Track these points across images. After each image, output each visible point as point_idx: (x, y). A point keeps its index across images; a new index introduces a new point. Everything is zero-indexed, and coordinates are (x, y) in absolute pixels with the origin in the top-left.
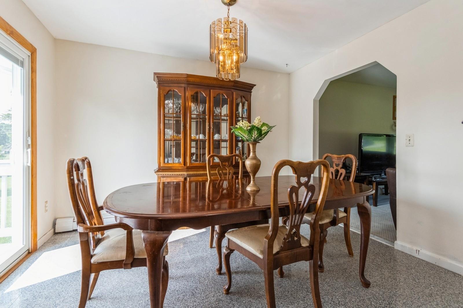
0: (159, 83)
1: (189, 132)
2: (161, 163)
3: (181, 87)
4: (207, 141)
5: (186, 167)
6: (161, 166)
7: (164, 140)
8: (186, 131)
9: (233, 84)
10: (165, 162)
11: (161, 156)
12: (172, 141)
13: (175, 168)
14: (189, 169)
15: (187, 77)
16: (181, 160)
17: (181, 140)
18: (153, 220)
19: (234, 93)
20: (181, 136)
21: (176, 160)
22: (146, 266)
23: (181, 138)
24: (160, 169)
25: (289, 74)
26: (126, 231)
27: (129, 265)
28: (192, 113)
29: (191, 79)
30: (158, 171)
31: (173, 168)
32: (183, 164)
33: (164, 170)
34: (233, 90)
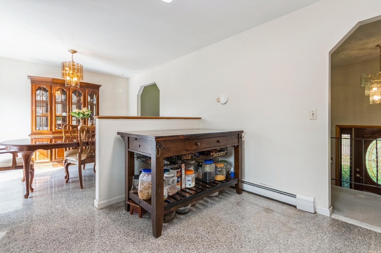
0: (31, 82)
1: (54, 112)
2: (33, 130)
3: (48, 85)
4: (67, 117)
5: (52, 132)
6: (34, 132)
7: (36, 116)
8: (52, 111)
9: (85, 85)
10: (37, 129)
11: (33, 126)
12: (42, 116)
13: (43, 133)
14: (53, 133)
15: (52, 80)
16: (49, 128)
17: (49, 116)
18: (26, 146)
19: (86, 90)
20: (49, 114)
21: (45, 128)
22: (23, 169)
23: (49, 115)
24: (32, 134)
25: (128, 79)
26: (12, 154)
27: (14, 168)
28: (56, 101)
29: (55, 81)
30: (31, 135)
31: (42, 133)
32: (50, 130)
33: (36, 134)
34: (85, 88)
